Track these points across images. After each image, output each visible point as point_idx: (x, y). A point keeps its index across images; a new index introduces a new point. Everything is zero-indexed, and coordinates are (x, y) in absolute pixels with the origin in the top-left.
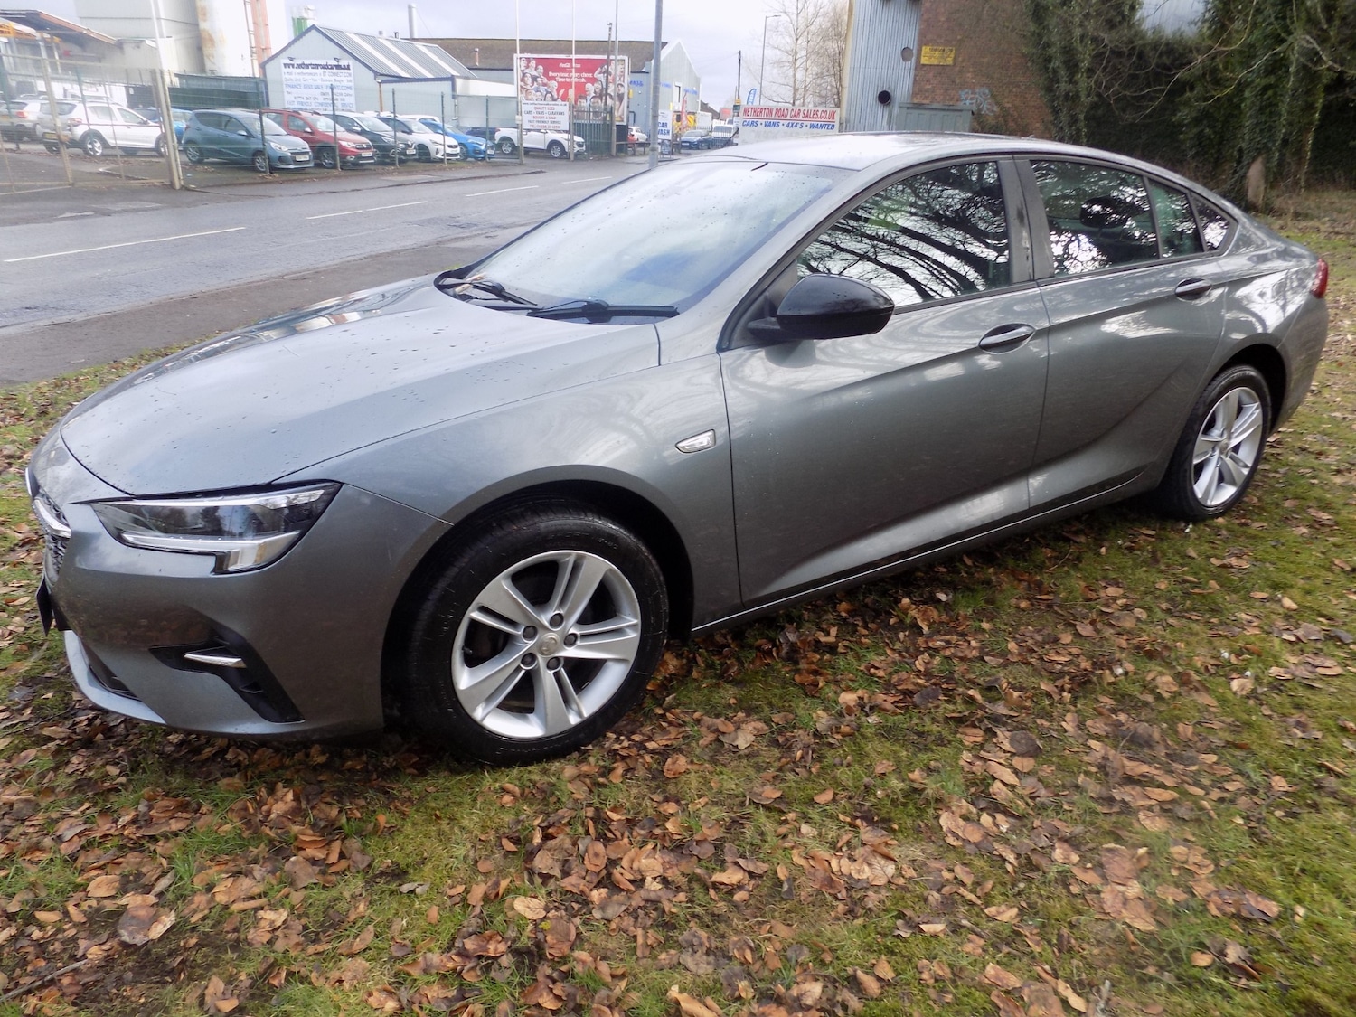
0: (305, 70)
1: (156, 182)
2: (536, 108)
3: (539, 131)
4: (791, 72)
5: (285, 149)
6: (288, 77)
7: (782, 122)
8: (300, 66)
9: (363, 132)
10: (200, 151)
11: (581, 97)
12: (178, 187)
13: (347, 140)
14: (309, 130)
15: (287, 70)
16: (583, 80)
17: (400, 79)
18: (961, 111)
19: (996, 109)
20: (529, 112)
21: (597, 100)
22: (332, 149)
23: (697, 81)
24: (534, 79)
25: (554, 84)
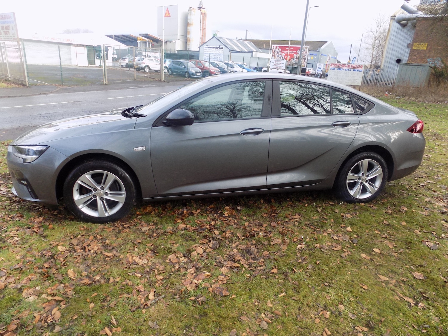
0: (210, 49)
1: (157, 79)
2: (276, 62)
3: (276, 69)
4: (372, 52)
5: (194, 71)
6: (205, 51)
7: (343, 69)
8: (209, 48)
9: (218, 67)
10: (172, 71)
11: (292, 59)
12: (162, 81)
13: (212, 69)
14: (202, 66)
15: (206, 49)
16: (293, 53)
17: (237, 52)
18: (425, 66)
19: (443, 66)
20: (273, 63)
21: (297, 59)
22: (208, 72)
23: (337, 54)
24: (278, 53)
25: (284, 54)
